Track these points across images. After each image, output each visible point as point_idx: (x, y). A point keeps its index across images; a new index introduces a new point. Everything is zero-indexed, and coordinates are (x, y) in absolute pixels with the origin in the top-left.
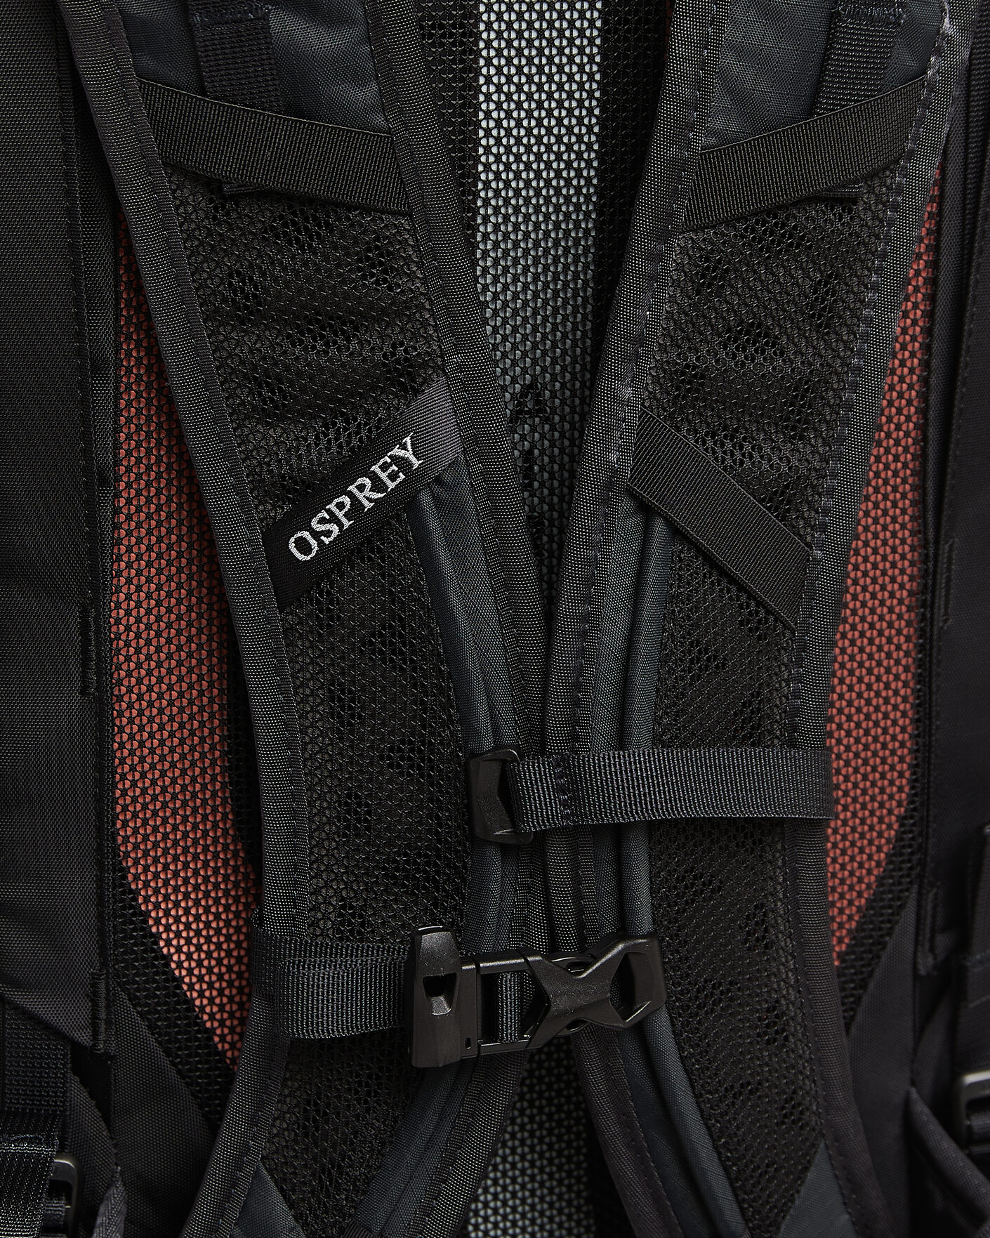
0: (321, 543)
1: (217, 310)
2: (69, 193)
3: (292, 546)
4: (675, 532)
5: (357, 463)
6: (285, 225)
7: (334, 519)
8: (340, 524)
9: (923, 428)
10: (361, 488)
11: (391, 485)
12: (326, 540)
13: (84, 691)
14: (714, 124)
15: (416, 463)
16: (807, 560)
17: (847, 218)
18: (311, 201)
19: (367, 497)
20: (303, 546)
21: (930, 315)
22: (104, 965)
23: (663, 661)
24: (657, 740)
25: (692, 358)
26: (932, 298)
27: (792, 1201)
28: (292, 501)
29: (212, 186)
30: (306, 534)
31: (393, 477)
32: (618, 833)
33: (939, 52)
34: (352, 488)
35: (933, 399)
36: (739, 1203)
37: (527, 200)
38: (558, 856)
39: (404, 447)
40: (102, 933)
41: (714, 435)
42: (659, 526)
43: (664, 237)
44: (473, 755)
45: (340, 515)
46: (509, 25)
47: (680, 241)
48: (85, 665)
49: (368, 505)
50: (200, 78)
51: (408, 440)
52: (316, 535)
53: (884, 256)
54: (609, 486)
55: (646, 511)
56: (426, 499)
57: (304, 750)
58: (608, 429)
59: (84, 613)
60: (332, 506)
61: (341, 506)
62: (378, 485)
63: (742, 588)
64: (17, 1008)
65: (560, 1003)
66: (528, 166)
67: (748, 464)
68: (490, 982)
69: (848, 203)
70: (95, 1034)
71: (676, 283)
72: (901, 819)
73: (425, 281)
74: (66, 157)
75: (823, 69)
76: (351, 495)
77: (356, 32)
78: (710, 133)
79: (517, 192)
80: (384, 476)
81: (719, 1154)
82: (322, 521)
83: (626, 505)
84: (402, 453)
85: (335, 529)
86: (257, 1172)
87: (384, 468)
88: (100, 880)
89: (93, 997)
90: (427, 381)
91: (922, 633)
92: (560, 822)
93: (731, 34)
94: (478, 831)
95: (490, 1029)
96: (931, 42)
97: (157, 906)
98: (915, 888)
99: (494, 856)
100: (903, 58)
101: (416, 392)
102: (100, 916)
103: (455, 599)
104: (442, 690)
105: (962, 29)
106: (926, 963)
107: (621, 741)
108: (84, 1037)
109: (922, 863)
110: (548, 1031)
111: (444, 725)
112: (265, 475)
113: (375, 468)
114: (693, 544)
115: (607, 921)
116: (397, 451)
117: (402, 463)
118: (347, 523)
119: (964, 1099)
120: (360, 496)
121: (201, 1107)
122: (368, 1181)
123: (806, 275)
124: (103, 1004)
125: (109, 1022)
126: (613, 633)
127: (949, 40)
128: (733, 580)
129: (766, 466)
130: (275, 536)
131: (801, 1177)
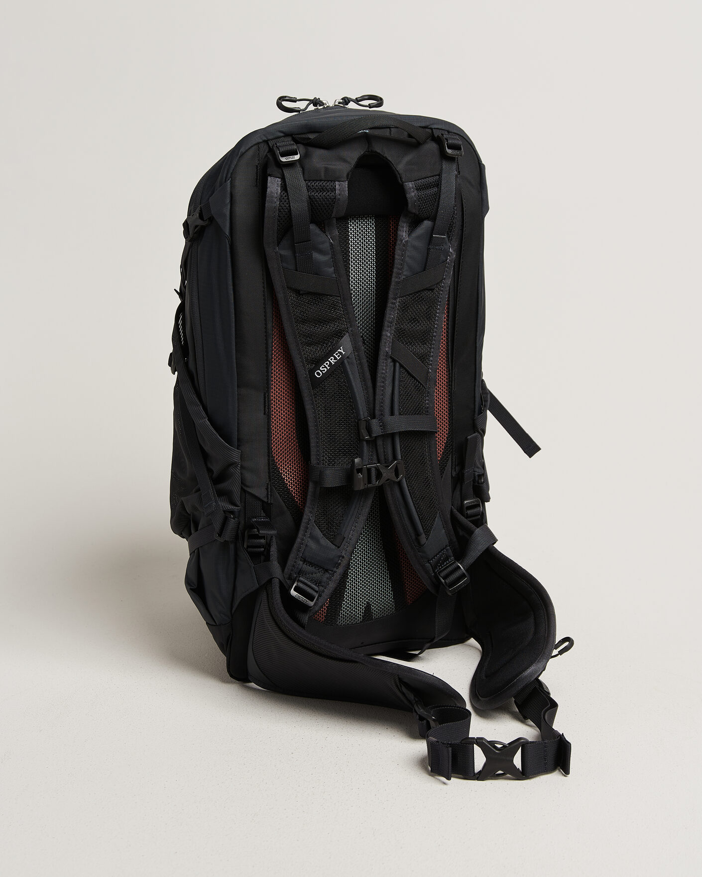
0: (322, 373)
1: (298, 320)
2: (264, 295)
3: (316, 374)
4: (401, 366)
5: (330, 354)
6: (317, 299)
7: (325, 367)
8: (327, 368)
9: (447, 343)
10: (331, 359)
11: (338, 358)
12: (324, 372)
13: (265, 414)
14: (405, 273)
15: (344, 353)
16: (428, 372)
17: (432, 294)
18: (319, 294)
19: (333, 361)
20: (318, 374)
21: (448, 316)
22: (270, 481)
23: (400, 396)
24: (400, 414)
25: (402, 326)
26: (448, 312)
27: (433, 526)
28: (315, 364)
29: (298, 292)
30: (319, 371)
31: (339, 356)
32: (393, 435)
33: (449, 256)
34: (329, 360)
35: (449, 335)
36: (422, 525)
37: (361, 293)
38: (380, 442)
39: (341, 349)
40: (269, 473)
41: (407, 344)
42: (398, 364)
43: (395, 299)
44: (359, 420)
45: (327, 366)
46: (356, 253)
47: (398, 300)
48: (265, 407)
49: (333, 363)
50: (296, 268)
51: (341, 348)
52: (321, 371)
53: (440, 302)
54: (386, 356)
55: (394, 361)
56: (346, 361)
57: (319, 422)
58: (385, 343)
59: (265, 394)
60: (325, 364)
61: (327, 364)
62: (335, 358)
63: (415, 378)
64: (248, 492)
65: (384, 475)
66: (361, 285)
67: (415, 350)
68: (369, 470)
69: (432, 290)
70: (268, 498)
71: (398, 309)
72: (447, 438)
73: (343, 311)
74: (264, 287)
75: (427, 260)
76: (329, 361)
77: (330, 256)
78: (404, 275)
79: (358, 291)
80: (336, 356)
81: (417, 513)
82: (323, 368)
83: (390, 360)
84: (340, 351)
85: (326, 369)
86: (313, 525)
87: (337, 354)
88: (269, 460)
89: (267, 489)
90: (345, 334)
91: (450, 392)
92: (381, 434)
93: (408, 253)
94: (361, 438)
95: (370, 482)
96: (447, 254)
97: (281, 466)
98: (451, 455)
99: (365, 443)
100: (442, 258)
101: (342, 337)
102: (269, 469)
103: (354, 384)
104: (351, 405)
105: (454, 251)
106: (454, 474)
107: (392, 414)
108: (265, 500)
109: (452, 449)
110: (382, 481)
111: (352, 414)
112: (309, 358)
113: (334, 355)
114: (405, 368)
115: (390, 458)
116: (339, 350)
117: (340, 353)
118: (328, 368)
119: (465, 506)
120: (331, 361)
121: (292, 515)
122: (340, 523)
123: (425, 307)
124: (269, 490)
125: (271, 495)
126: (389, 390)
127: (451, 253)
128: (413, 377)
129: (418, 350)
130: (312, 372)
131: (434, 520)
